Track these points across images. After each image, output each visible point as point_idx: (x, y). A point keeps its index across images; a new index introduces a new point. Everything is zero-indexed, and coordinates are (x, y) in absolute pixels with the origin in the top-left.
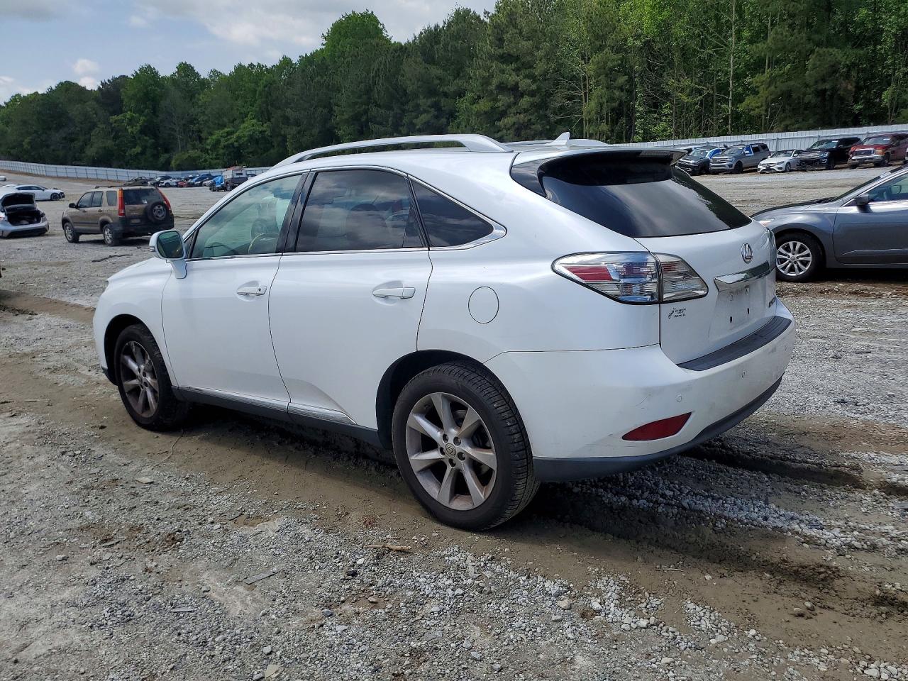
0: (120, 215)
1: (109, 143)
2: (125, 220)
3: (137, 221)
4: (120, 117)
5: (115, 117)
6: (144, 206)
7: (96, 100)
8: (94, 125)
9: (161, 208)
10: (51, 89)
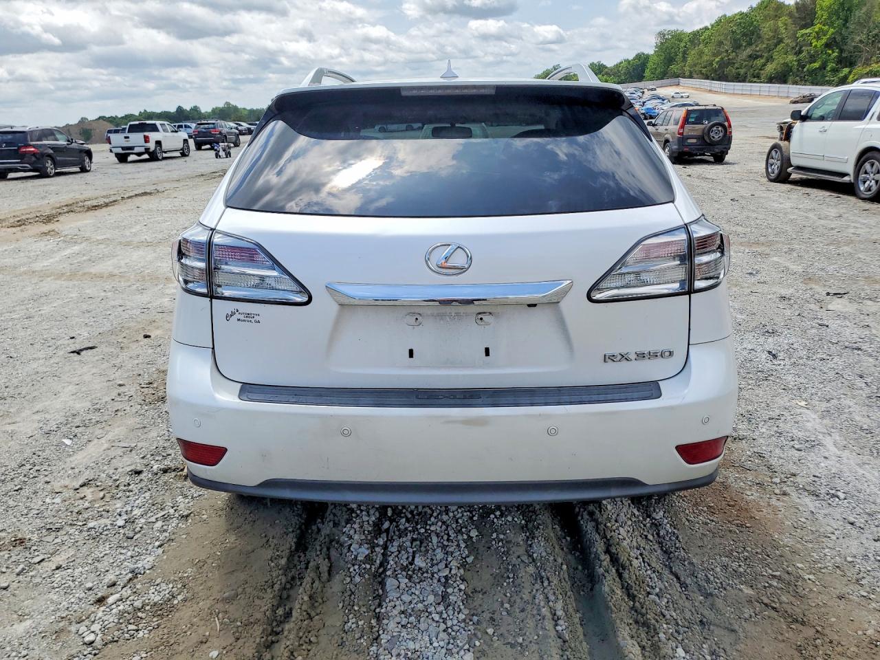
0: (679, 134)
1: (791, 58)
2: (682, 139)
3: (694, 141)
4: (808, 31)
5: (804, 31)
6: (704, 126)
7: (790, 15)
8: (780, 41)
9: (720, 129)
10: (752, 7)
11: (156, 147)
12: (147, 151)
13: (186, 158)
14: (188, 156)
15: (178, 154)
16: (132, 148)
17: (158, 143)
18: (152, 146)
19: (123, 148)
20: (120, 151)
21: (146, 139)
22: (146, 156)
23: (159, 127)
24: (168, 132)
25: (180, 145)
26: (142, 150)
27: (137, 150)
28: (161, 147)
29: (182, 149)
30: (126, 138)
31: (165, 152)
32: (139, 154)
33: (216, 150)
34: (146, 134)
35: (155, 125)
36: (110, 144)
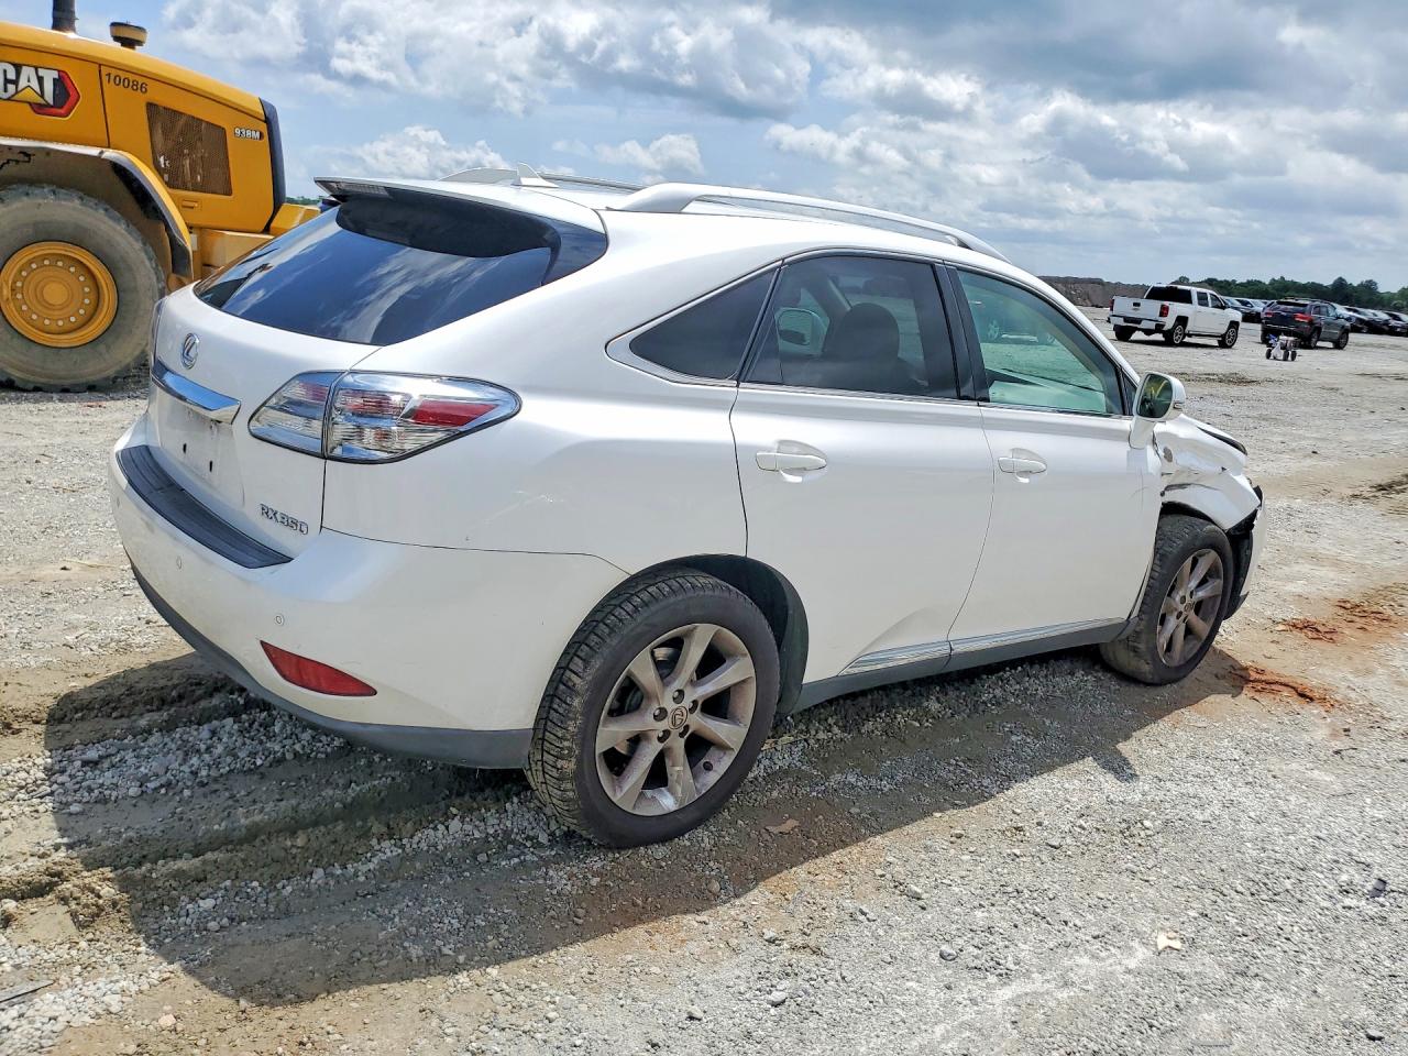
11: (1175, 327)
12: (1159, 328)
13: (1226, 351)
14: (1230, 347)
15: (1215, 342)
16: (1138, 321)
17: (1182, 321)
18: (1169, 322)
19: (1127, 319)
20: (1121, 322)
21: (1164, 312)
22: (1159, 337)
23: (1195, 298)
24: (1207, 305)
25: (1223, 330)
26: (1152, 326)
27: (1144, 325)
28: (1185, 327)
29: (1223, 336)
30: (1135, 304)
31: (1190, 336)
32: (1148, 332)
33: (1270, 345)
34: (1167, 303)
35: (1189, 292)
36: (1112, 310)
